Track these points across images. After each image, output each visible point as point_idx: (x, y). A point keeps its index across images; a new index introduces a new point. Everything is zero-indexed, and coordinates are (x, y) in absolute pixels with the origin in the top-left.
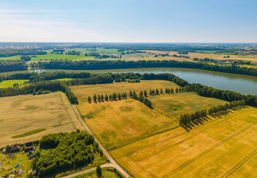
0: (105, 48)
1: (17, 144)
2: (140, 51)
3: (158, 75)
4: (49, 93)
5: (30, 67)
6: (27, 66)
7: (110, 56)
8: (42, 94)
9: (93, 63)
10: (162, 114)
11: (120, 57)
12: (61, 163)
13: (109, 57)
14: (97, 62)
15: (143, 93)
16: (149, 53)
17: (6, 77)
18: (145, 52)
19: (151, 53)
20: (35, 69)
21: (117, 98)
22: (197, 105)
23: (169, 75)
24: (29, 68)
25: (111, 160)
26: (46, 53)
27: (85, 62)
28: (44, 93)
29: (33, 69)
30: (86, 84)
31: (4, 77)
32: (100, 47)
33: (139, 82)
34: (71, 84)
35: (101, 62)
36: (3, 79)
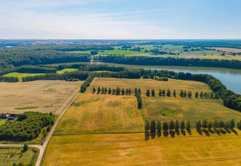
0: (173, 45)
1: (8, 113)
2: (208, 48)
3: (195, 75)
4: (77, 81)
5: (93, 59)
6: (90, 59)
7: (168, 53)
8: (72, 81)
9: (141, 59)
10: (143, 116)
11: (177, 54)
12: (8, 133)
13: (166, 53)
14: (145, 58)
15: (151, 92)
16: (218, 51)
17: (68, 66)
18: (214, 50)
19: (220, 51)
20: (96, 61)
21: (121, 93)
22: (197, 114)
23: (207, 76)
24: (91, 60)
25: (45, 144)
26: (113, 49)
27: (135, 57)
28: (74, 81)
29: (95, 61)
30: (114, 77)
31: (67, 66)
32: (170, 44)
33: (167, 80)
34: (101, 76)
35: (149, 58)
36: (65, 68)
